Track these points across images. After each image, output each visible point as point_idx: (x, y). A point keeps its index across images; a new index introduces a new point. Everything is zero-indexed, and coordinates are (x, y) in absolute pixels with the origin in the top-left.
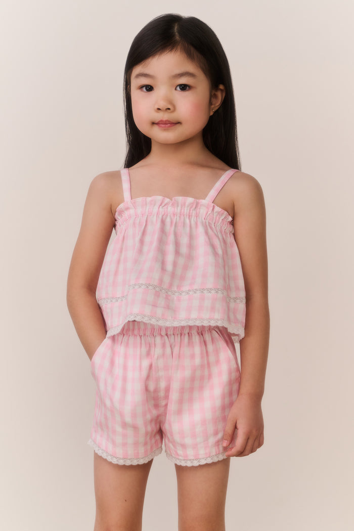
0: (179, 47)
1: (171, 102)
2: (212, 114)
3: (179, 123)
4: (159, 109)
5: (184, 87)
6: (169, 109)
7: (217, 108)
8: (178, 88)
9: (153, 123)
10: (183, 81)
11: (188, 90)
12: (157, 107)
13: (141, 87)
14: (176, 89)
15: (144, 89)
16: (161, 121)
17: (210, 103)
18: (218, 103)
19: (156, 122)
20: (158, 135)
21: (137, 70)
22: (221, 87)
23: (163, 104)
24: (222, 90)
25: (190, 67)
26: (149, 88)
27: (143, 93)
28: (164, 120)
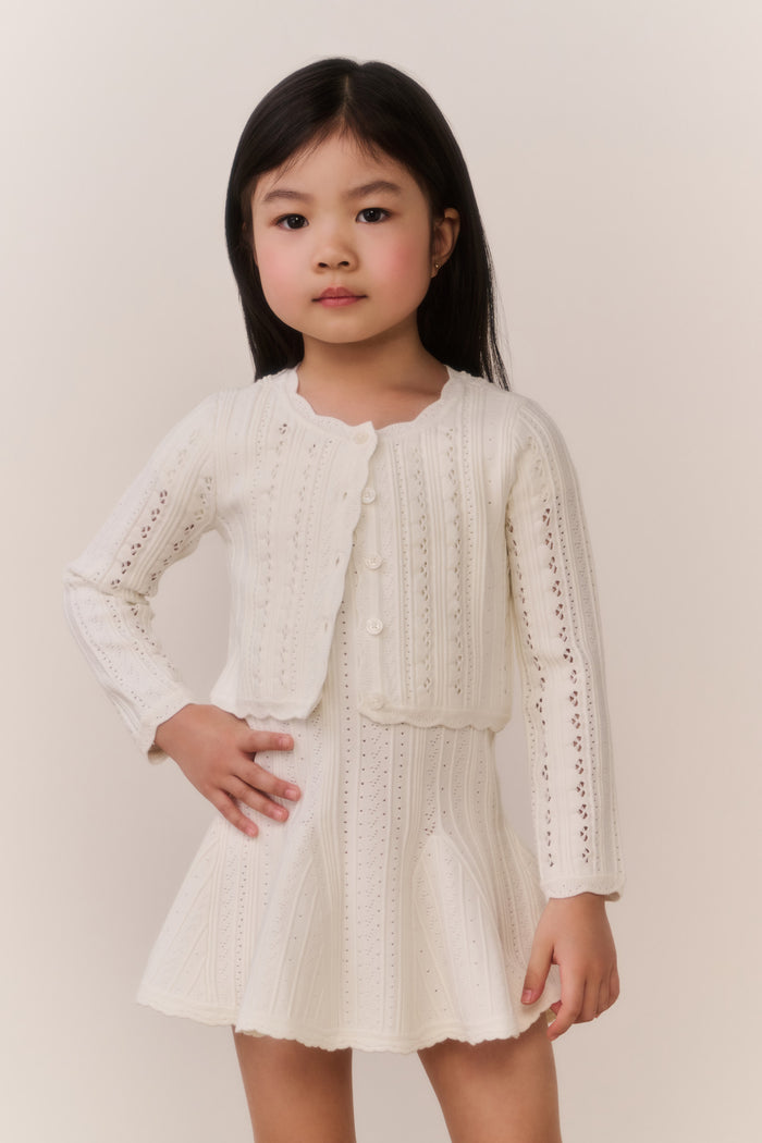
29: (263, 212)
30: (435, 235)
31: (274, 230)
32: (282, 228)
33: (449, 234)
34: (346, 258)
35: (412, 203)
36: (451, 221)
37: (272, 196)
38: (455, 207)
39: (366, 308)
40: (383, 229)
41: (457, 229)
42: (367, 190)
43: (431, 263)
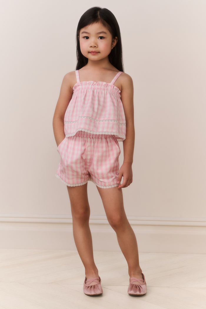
0: (100, 21)
1: (96, 44)
2: (112, 48)
3: (99, 52)
4: (91, 46)
5: (101, 38)
6: (95, 47)
7: (114, 46)
8: (99, 38)
9: (89, 52)
10: (101, 35)
11: (103, 39)
12: (90, 45)
13: (84, 37)
14: (98, 38)
15: (85, 38)
16: (92, 51)
17: (112, 44)
18: (115, 44)
19: (90, 52)
20: (91, 57)
21: (83, 30)
22: (116, 38)
23: (93, 44)
24: (116, 39)
25: (104, 29)
26: (87, 38)
27: (84, 39)
28: (93, 51)
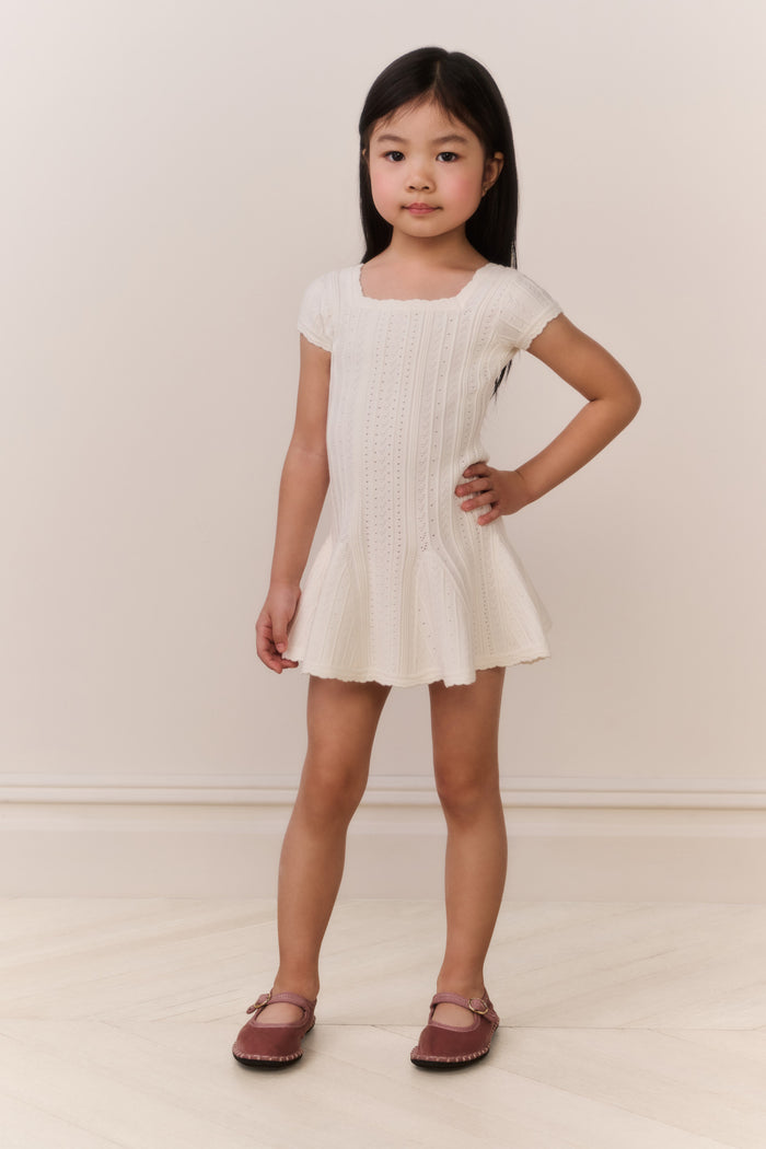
29: (377, 147)
30: (487, 169)
31: (382, 160)
32: (387, 160)
33: (496, 169)
34: (428, 184)
35: (473, 150)
36: (499, 161)
37: (383, 138)
38: (502, 151)
39: (439, 216)
40: (452, 165)
41: (501, 166)
42: (445, 140)
43: (483, 187)
